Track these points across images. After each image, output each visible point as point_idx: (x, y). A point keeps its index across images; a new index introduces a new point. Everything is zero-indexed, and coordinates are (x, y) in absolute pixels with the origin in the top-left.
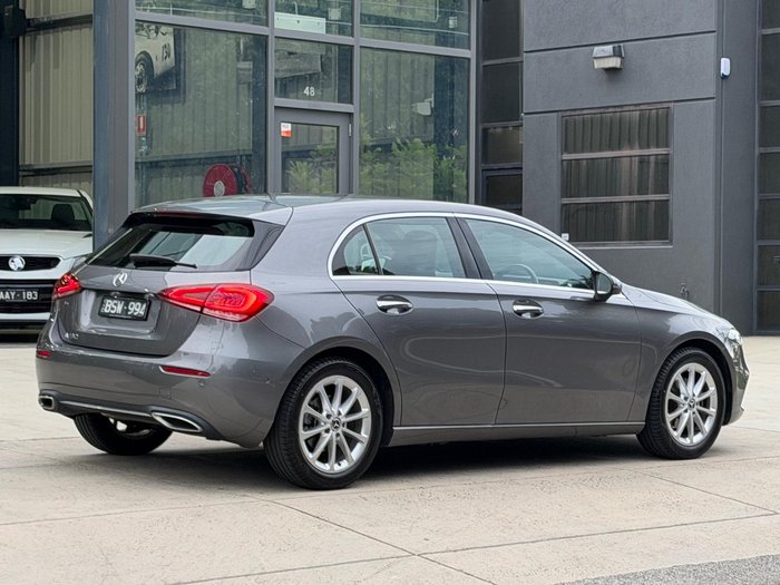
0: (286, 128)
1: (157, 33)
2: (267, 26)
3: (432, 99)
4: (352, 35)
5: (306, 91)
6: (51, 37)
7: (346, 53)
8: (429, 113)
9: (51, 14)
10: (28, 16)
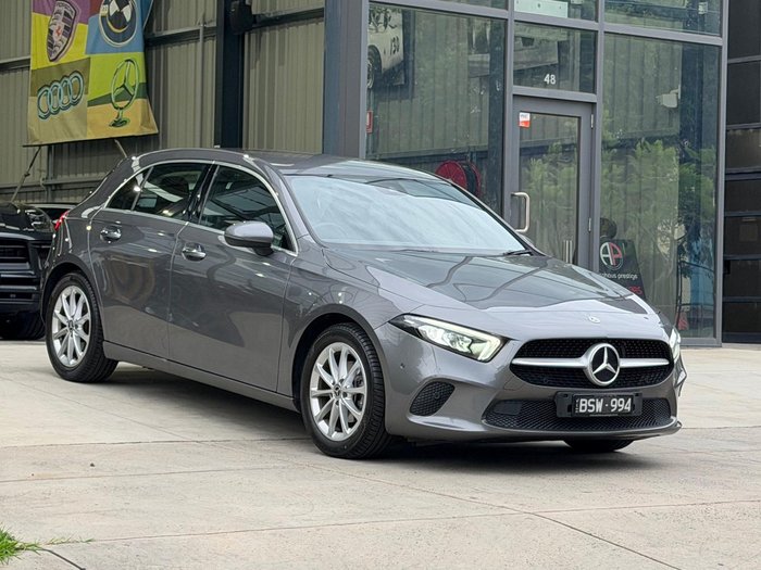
0: (525, 118)
1: (386, 26)
2: (506, 8)
3: (679, 90)
4: (596, 20)
5: (547, 79)
6: (277, 32)
7: (589, 39)
8: (675, 105)
9: (278, 9)
10: (254, 12)
